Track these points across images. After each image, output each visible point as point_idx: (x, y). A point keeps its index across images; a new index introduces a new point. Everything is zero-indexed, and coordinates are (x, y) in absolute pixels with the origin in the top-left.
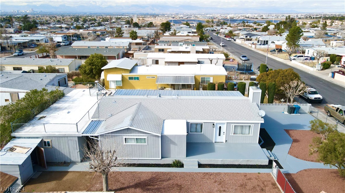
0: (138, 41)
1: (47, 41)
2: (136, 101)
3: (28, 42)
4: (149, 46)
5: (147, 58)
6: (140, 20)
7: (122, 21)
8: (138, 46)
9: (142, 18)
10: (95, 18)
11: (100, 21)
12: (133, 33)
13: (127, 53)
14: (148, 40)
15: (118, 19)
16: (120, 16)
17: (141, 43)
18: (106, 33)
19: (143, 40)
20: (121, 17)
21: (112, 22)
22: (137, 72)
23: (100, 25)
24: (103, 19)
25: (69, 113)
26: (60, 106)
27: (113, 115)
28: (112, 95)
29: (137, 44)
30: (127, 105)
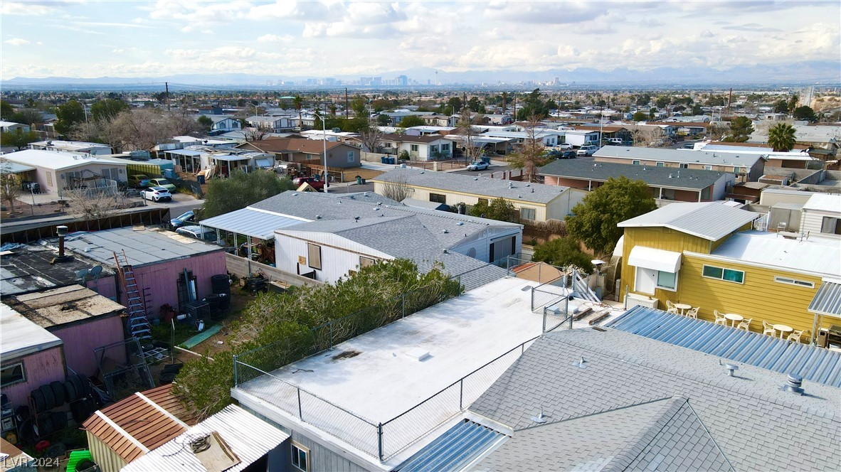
0: (795, 155)
1: (551, 143)
2: (671, 385)
3: (508, 143)
4: (831, 172)
5: (805, 210)
6: (822, 100)
7: (764, 103)
8: (788, 171)
9: (829, 97)
10: (692, 96)
11: (702, 104)
12: (781, 131)
13: (740, 187)
14: (831, 154)
15: (752, 98)
16: (761, 91)
17: (804, 162)
18: (705, 131)
19: (811, 155)
20: (766, 94)
21: (732, 107)
22: (739, 255)
23: (697, 111)
24: (712, 98)
25: (424, 358)
26: (424, 327)
27: (549, 420)
28: (602, 325)
29: (786, 163)
30: (624, 389)
